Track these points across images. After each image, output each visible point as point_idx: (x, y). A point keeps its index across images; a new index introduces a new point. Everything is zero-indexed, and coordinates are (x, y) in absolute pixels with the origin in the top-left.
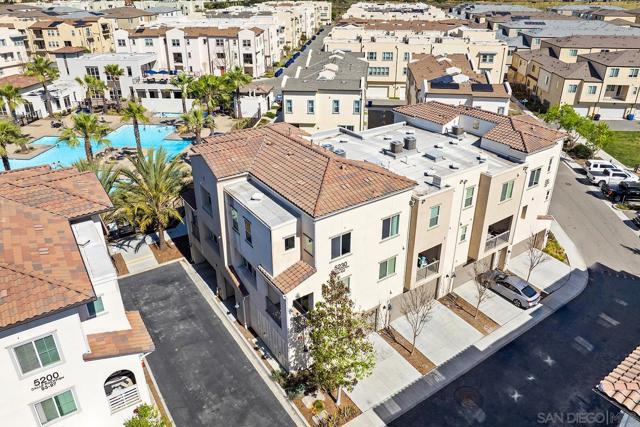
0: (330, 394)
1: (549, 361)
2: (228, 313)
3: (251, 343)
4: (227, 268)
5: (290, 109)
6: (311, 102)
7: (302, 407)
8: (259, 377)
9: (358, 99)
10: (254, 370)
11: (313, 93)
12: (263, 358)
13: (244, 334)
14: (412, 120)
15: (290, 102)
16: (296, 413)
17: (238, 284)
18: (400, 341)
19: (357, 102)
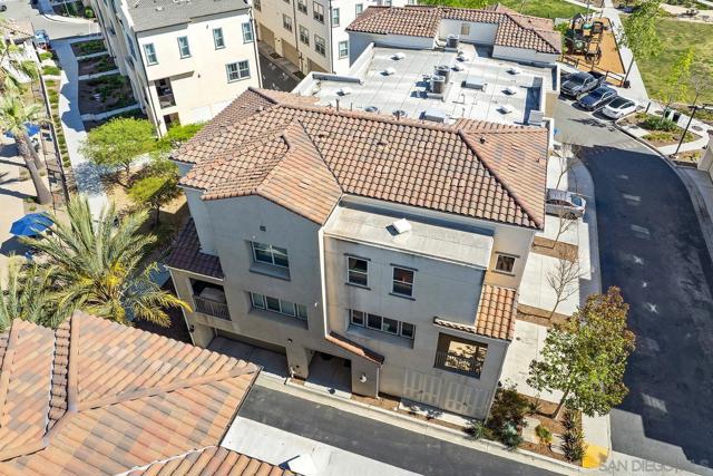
0: (538, 413)
1: (638, 260)
2: (332, 392)
3: (399, 411)
4: (331, 338)
5: (153, 58)
6: (184, 40)
7: (530, 446)
8: (456, 447)
9: (247, 21)
10: (442, 442)
11: (183, 25)
12: (428, 418)
13: (381, 405)
14: (381, 39)
15: (150, 47)
16: (533, 458)
17: (361, 352)
18: (527, 311)
19: (246, 25)
